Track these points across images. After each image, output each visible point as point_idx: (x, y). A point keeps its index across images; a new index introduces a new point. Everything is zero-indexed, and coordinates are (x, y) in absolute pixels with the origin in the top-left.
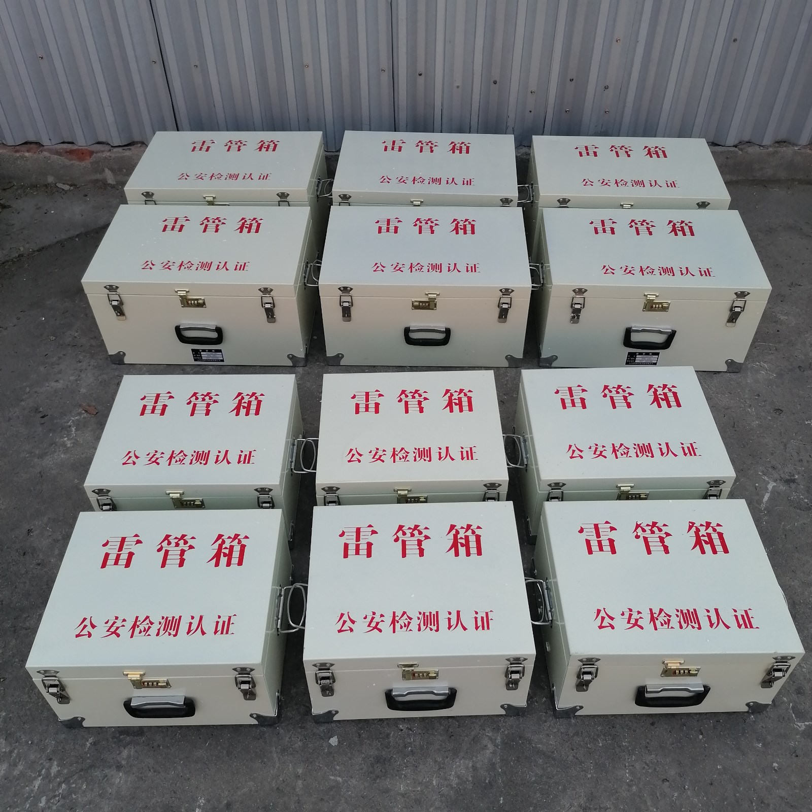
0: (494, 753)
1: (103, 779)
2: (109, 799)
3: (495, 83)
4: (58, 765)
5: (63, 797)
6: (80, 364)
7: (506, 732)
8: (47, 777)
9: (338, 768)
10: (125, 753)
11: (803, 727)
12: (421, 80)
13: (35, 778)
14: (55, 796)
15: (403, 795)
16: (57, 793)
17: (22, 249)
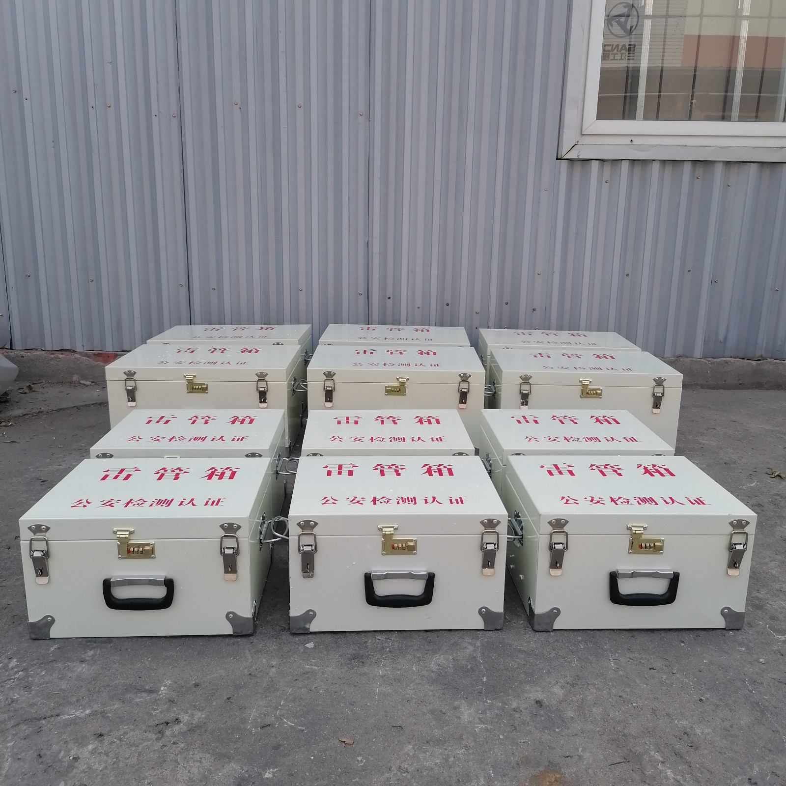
0: (474, 651)
1: (65, 668)
2: (68, 680)
3: (448, 305)
4: (17, 662)
5: (19, 680)
8: (4, 668)
9: (313, 661)
10: (91, 653)
11: (783, 638)
12: (390, 302)
14: (10, 679)
15: (382, 677)
16: (13, 677)
17: (42, 408)
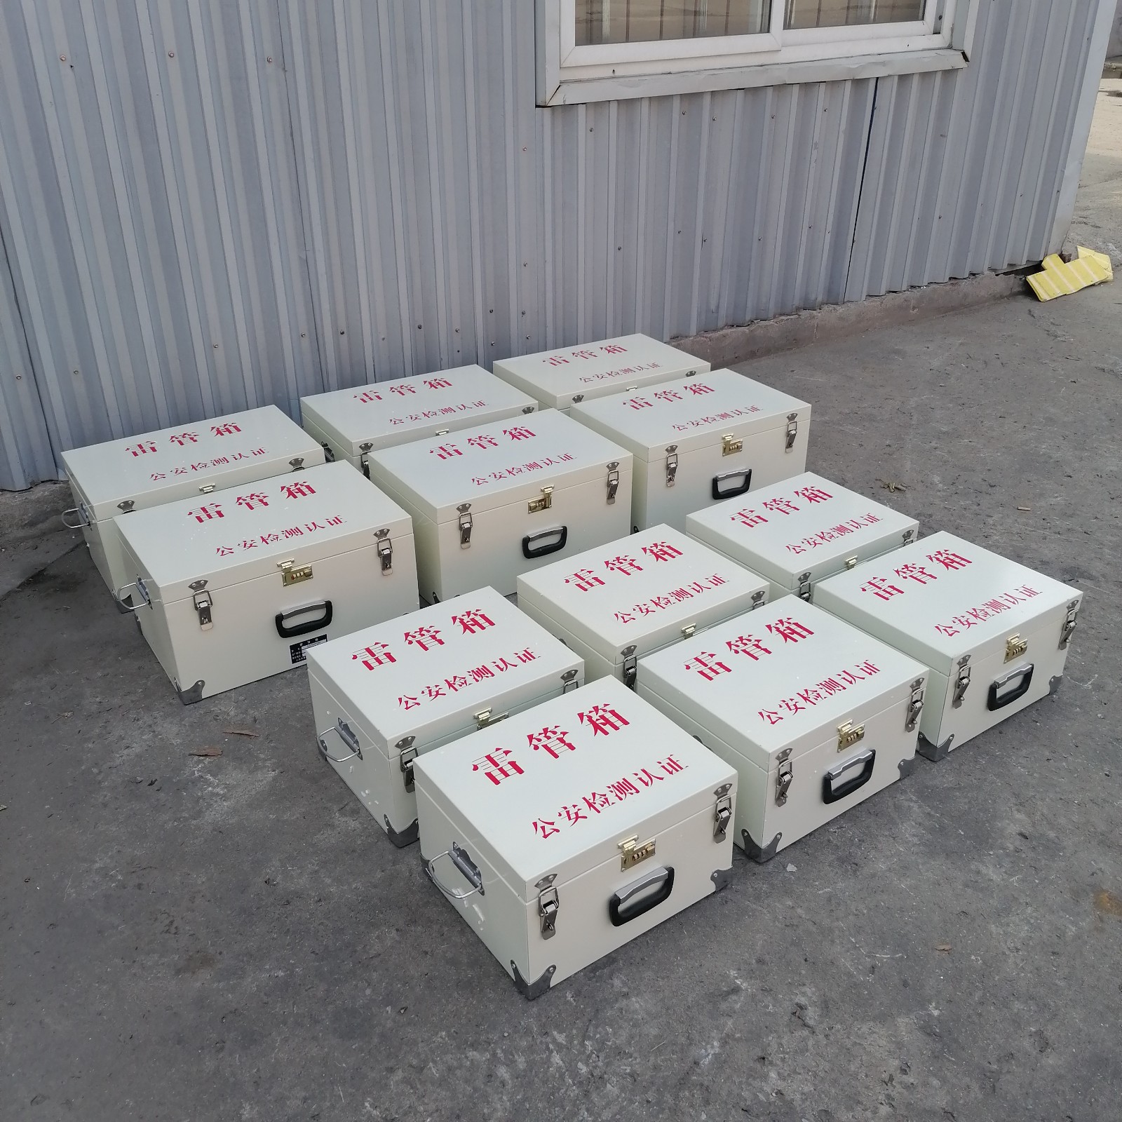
0: (920, 807)
1: (621, 1013)
2: (646, 1023)
4: (560, 1032)
5: (599, 1051)
6: (140, 722)
7: (913, 790)
8: (560, 1047)
9: (817, 883)
10: (617, 982)
11: (1090, 687)
12: (344, 338)
13: (549, 1058)
14: (589, 1057)
15: (889, 871)
16: (588, 1052)
